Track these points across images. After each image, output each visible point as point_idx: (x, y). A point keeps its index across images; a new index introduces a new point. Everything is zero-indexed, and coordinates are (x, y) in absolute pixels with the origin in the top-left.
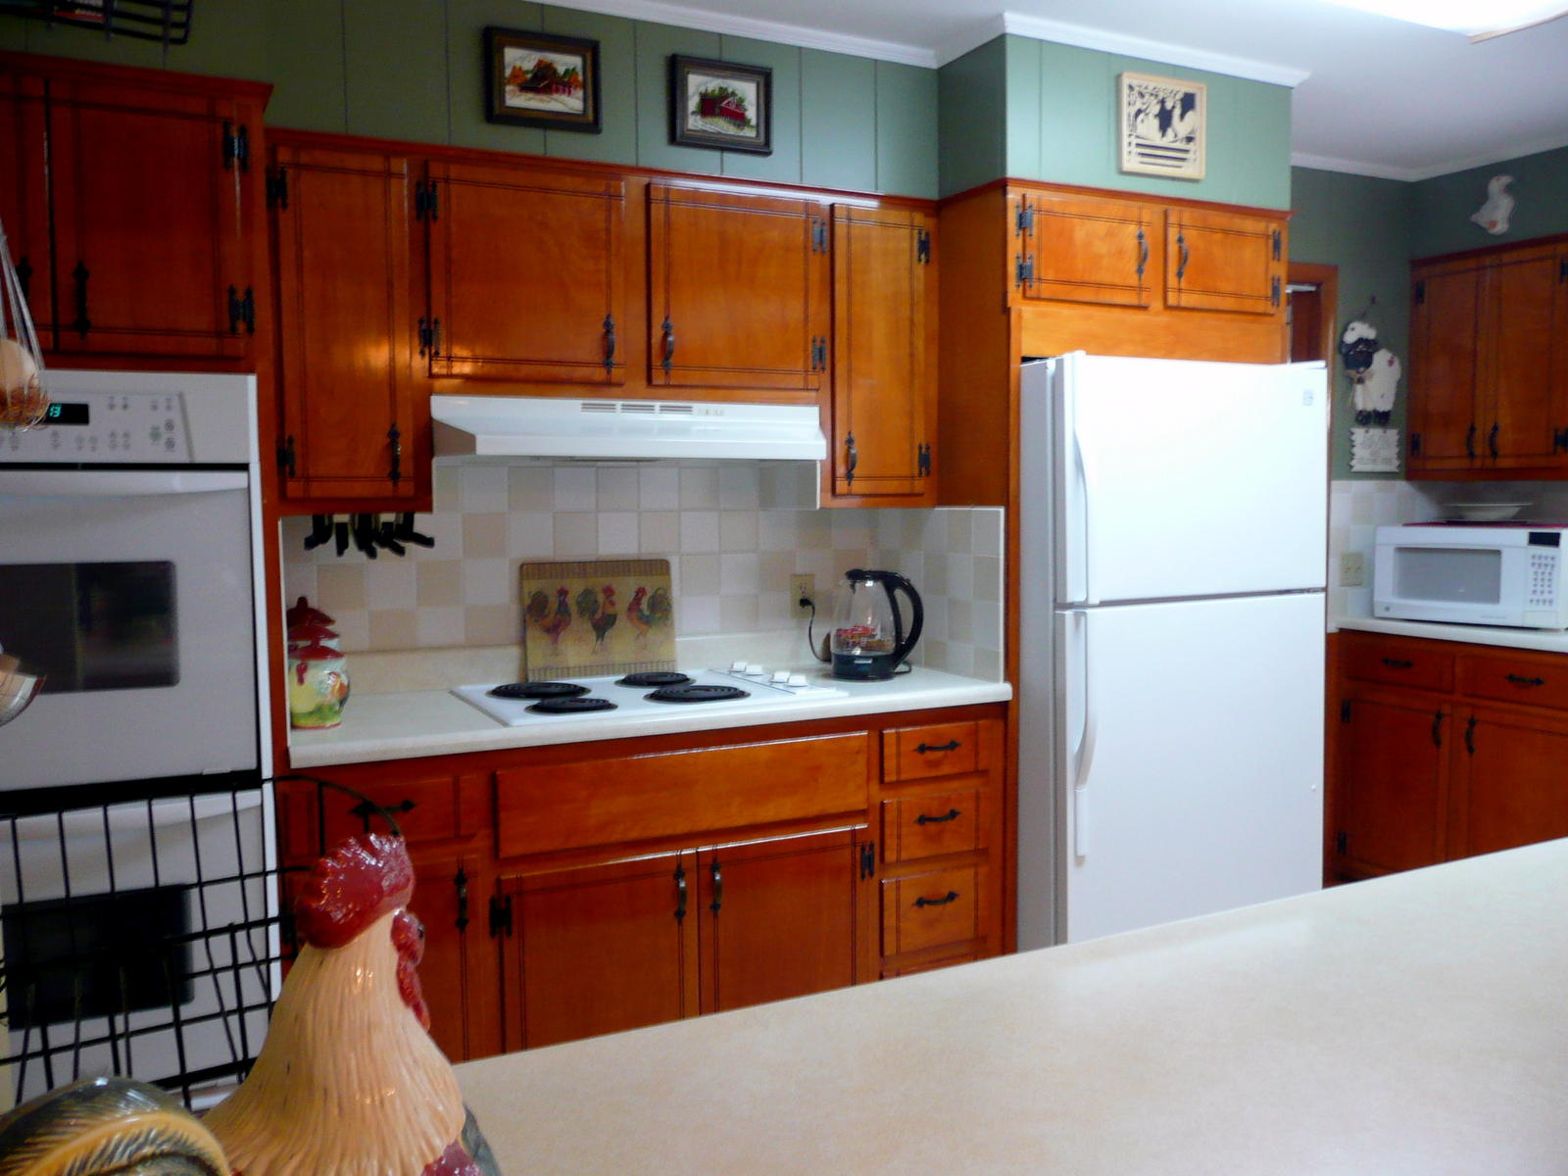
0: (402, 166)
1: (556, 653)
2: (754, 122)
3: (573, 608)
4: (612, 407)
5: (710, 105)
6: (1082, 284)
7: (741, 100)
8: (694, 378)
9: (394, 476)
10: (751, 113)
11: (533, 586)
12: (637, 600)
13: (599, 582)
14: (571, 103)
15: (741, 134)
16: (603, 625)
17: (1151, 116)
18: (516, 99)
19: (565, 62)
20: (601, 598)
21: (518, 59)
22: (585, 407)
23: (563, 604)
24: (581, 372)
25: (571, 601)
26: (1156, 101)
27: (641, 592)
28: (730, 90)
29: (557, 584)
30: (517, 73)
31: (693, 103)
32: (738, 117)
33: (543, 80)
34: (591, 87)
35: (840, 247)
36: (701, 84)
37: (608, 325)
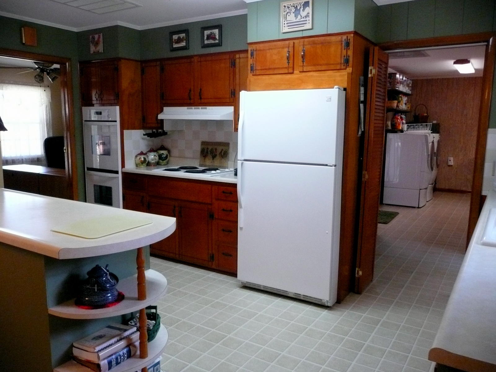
1: (205, 162)
2: (218, 39)
3: (209, 153)
4: (192, 108)
5: (209, 37)
6: (270, 69)
7: (215, 34)
8: (206, 101)
9: (157, 123)
10: (217, 37)
11: (203, 147)
12: (221, 152)
13: (214, 147)
14: (183, 44)
15: (215, 42)
16: (214, 157)
17: (292, 13)
18: (175, 46)
19: (183, 35)
20: (214, 151)
21: (175, 37)
22: (188, 108)
23: (207, 151)
25: (209, 151)
26: (294, 8)
27: (222, 150)
28: (213, 32)
29: (207, 146)
30: (175, 40)
31: (205, 38)
32: (214, 39)
33: (179, 41)
34: (187, 39)
35: (237, 65)
36: (207, 33)
37: (190, 91)
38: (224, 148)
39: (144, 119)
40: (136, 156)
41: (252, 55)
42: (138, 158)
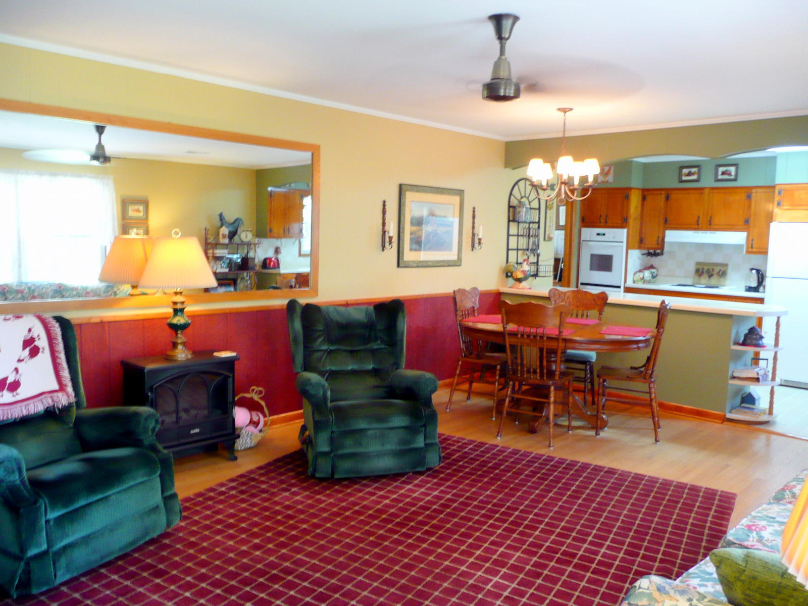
0: (663, 192)
2: (734, 175)
3: (705, 272)
5: (723, 173)
7: (731, 171)
8: (716, 227)
9: (658, 244)
10: (733, 173)
11: (698, 267)
12: (719, 272)
13: (711, 268)
14: (695, 177)
15: (731, 177)
16: (710, 276)
18: (684, 178)
19: (694, 170)
20: (711, 270)
21: (685, 171)
23: (702, 270)
24: (693, 226)
25: (705, 270)
27: (720, 270)
28: (728, 169)
29: (703, 267)
30: (685, 173)
31: (720, 173)
32: (730, 174)
33: (690, 174)
34: (699, 173)
35: (753, 199)
36: (721, 169)
37: (699, 217)
38: (723, 269)
39: (641, 241)
40: (635, 274)
41: (780, 193)
42: (638, 274)
